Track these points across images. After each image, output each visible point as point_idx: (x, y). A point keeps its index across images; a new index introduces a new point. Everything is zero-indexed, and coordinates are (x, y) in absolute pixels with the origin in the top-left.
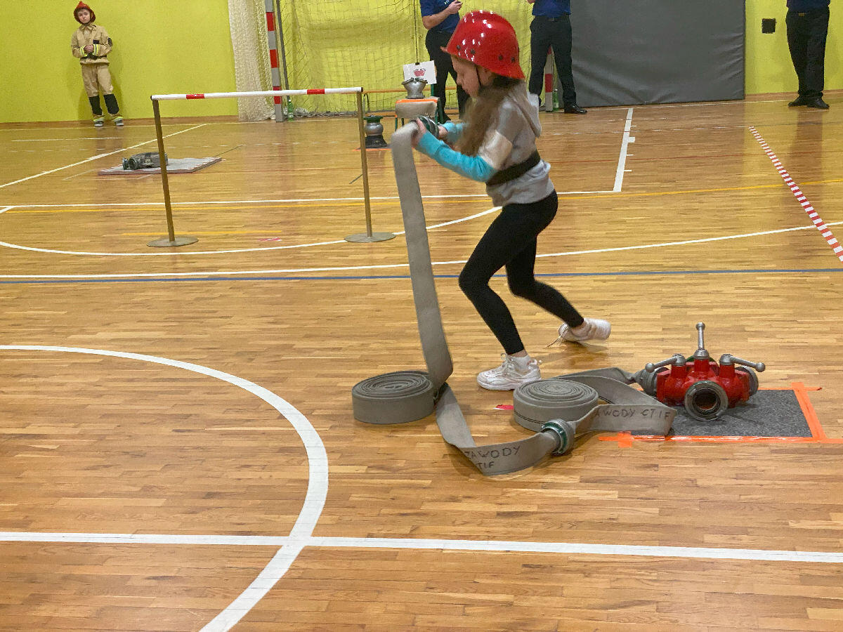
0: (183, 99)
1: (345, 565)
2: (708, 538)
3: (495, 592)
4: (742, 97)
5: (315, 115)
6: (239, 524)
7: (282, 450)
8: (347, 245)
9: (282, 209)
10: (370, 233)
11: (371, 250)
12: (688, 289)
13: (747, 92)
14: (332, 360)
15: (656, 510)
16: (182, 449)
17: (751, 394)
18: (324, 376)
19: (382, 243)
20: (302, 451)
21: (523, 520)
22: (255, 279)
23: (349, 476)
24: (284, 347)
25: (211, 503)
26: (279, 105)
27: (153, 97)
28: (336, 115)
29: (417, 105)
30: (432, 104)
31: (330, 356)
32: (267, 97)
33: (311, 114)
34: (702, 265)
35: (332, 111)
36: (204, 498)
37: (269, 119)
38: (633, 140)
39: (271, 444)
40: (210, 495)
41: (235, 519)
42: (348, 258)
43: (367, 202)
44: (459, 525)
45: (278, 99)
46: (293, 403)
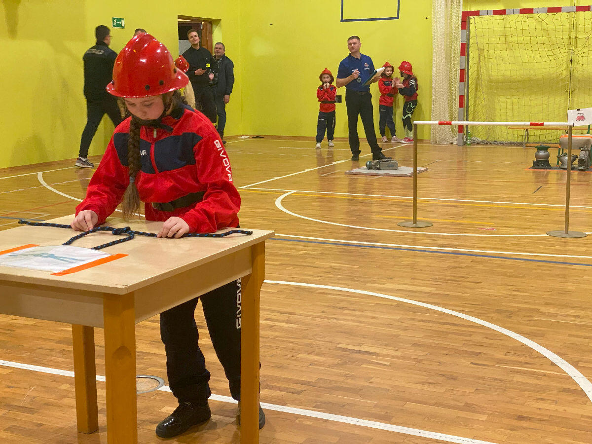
5: (485, 143)
10: (567, 231)
14: (576, 325)
16: (483, 378)
18: (574, 336)
20: (582, 393)
24: (533, 310)
25: (524, 424)
26: (461, 134)
28: (501, 144)
29: (577, 139)
33: (483, 141)
35: (499, 141)
36: (516, 419)
37: (452, 143)
39: (555, 385)
40: (521, 418)
42: (555, 248)
43: (567, 208)
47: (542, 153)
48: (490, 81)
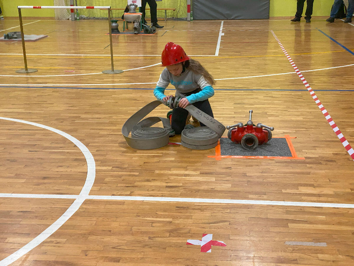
0: (32, 8)
1: (103, 207)
2: (250, 196)
3: (164, 218)
4: (268, 18)
5: (88, 18)
6: (57, 190)
7: (76, 160)
8: (103, 75)
9: (75, 58)
10: (113, 70)
11: (113, 77)
12: (245, 97)
13: (270, 16)
14: (97, 123)
15: (230, 185)
16: (32, 159)
17: (269, 140)
18: (93, 129)
19: (118, 74)
20: (84, 160)
21: (176, 189)
22: (63, 88)
23: (105, 171)
24: (76, 117)
25: (46, 181)
26: (73, 13)
27: (19, 7)
28: (98, 19)
29: (133, 16)
30: (139, 16)
31: (96, 121)
32: (68, 9)
33: (87, 18)
34: (250, 87)
35: (96, 17)
36: (42, 179)
37: (69, 19)
38: (223, 34)
39: (71, 157)
40: (45, 178)
41: (56, 188)
42: (104, 80)
43: (112, 56)
44: (150, 191)
45: (72, 10)
46: (80, 140)
47: (114, 24)
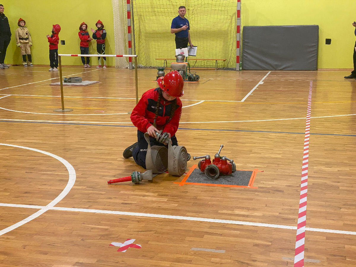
1: (59, 216)
3: (104, 226)
6: (31, 202)
7: (60, 180)
12: (242, 137)
13: (319, 67)
14: (96, 153)
16: (25, 178)
17: (233, 172)
18: (90, 158)
20: (67, 181)
21: (129, 205)
23: (78, 189)
24: (82, 148)
25: (25, 195)
26: (131, 62)
29: (179, 65)
33: (144, 67)
35: (152, 66)
37: (127, 68)
38: (262, 83)
39: (57, 178)
44: (106, 206)
45: (130, 59)
46: (74, 166)
47: (161, 72)
48: (146, 33)
